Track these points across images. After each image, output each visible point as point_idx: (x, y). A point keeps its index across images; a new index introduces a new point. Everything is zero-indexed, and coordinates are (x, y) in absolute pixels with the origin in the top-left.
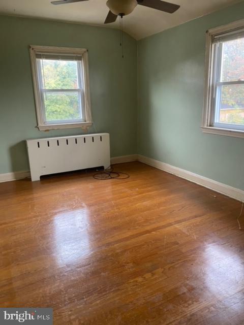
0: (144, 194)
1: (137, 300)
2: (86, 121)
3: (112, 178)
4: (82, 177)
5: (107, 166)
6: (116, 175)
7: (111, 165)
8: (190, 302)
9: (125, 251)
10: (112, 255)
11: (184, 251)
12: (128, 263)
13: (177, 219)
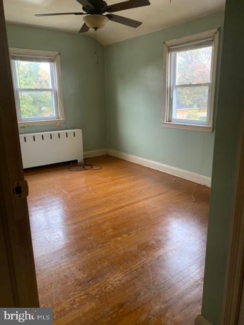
0: (116, 181)
1: (119, 251)
2: (59, 118)
3: (86, 169)
4: (58, 170)
5: (80, 159)
6: (90, 167)
7: (84, 159)
8: (158, 249)
9: (105, 221)
10: (95, 225)
11: (152, 218)
12: (108, 229)
13: (145, 197)
